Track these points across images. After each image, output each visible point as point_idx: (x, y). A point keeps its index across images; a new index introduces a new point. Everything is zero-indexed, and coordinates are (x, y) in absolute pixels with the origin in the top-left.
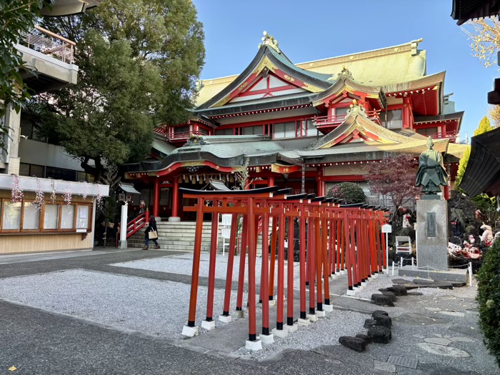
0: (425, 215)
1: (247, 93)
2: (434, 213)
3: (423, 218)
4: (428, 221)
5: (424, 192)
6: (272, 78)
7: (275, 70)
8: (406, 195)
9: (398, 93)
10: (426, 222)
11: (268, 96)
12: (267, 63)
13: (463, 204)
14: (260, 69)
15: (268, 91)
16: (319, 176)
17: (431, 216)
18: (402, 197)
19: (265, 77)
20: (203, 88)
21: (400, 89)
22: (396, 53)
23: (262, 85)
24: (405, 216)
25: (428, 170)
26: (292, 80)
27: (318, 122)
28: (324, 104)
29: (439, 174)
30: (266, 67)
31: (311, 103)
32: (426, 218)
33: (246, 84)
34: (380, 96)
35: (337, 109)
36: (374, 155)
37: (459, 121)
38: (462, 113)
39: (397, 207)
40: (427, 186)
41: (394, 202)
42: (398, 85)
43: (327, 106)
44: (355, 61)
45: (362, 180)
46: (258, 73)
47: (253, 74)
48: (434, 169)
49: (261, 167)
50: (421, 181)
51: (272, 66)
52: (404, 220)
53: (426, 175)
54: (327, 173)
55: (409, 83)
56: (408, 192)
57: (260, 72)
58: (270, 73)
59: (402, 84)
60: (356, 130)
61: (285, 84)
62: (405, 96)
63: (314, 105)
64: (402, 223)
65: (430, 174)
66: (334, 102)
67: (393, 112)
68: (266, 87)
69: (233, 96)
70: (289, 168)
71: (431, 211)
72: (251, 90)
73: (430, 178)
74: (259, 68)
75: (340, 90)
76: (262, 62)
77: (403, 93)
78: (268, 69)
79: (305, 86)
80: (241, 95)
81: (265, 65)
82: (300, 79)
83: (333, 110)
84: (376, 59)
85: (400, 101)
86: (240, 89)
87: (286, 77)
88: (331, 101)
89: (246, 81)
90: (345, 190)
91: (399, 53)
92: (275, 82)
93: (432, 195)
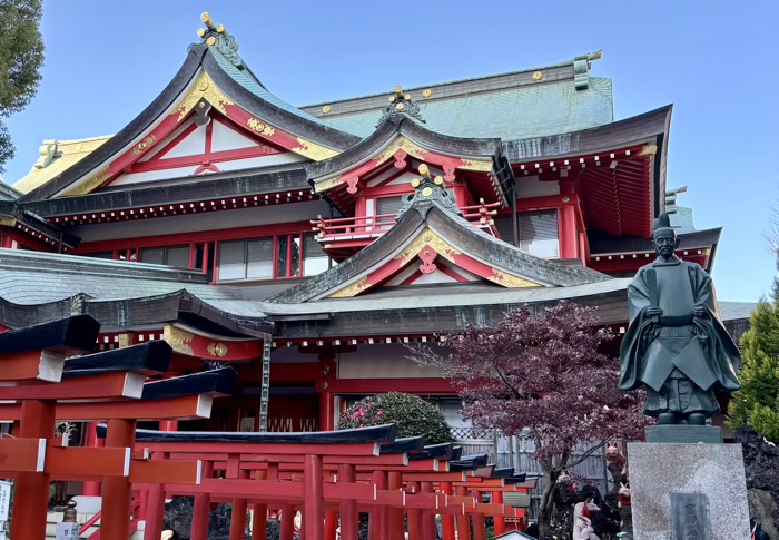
0: (666, 502)
1: (155, 163)
2: (702, 496)
3: (655, 512)
4: (678, 527)
5: (655, 414)
6: (218, 126)
7: (226, 107)
8: (581, 435)
9: (544, 164)
10: (671, 530)
11: (208, 171)
12: (207, 90)
13: (770, 473)
14: (190, 105)
15: (208, 159)
16: (324, 378)
17: (690, 507)
18: (569, 440)
19: (202, 124)
20: (58, 160)
21: (551, 152)
22: (536, 84)
23: (193, 144)
24: (579, 508)
25: (664, 331)
26: (268, 132)
27: (327, 232)
28: (346, 185)
29: (706, 345)
30: (203, 100)
31: (312, 183)
32: (668, 513)
33: (151, 141)
34: (495, 167)
35: (379, 201)
36: (480, 317)
37: (708, 252)
38: (716, 232)
39: (554, 476)
40: (665, 392)
41: (543, 456)
42: (544, 141)
43: (352, 190)
44: (435, 99)
45: (447, 396)
46: (184, 114)
47: (170, 117)
48: (686, 330)
49: (134, 335)
50: (640, 371)
51: (218, 98)
52: (578, 522)
53: (656, 348)
54: (348, 371)
55: (573, 135)
56: (586, 422)
57: (187, 110)
58: (215, 114)
59: (554, 139)
60: (427, 247)
61: (249, 143)
62: (564, 174)
63: (319, 188)
64: (570, 530)
65: (671, 348)
66: (372, 184)
67: (534, 219)
68: (202, 151)
69: (118, 168)
70: (226, 344)
71: (687, 489)
72: (164, 157)
73: (676, 361)
74: (187, 102)
75: (386, 149)
76: (193, 88)
77: (559, 162)
78: (207, 103)
79: (301, 146)
80: (137, 167)
81: (201, 95)
82: (288, 129)
83: (370, 204)
84: (487, 96)
85: (553, 188)
86: (137, 153)
87: (253, 125)
88: (363, 181)
89: (153, 133)
90: (391, 416)
91: (545, 82)
92: (225, 139)
93: (684, 426)
